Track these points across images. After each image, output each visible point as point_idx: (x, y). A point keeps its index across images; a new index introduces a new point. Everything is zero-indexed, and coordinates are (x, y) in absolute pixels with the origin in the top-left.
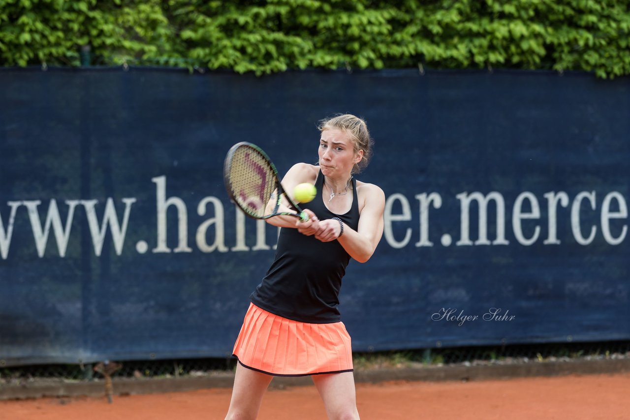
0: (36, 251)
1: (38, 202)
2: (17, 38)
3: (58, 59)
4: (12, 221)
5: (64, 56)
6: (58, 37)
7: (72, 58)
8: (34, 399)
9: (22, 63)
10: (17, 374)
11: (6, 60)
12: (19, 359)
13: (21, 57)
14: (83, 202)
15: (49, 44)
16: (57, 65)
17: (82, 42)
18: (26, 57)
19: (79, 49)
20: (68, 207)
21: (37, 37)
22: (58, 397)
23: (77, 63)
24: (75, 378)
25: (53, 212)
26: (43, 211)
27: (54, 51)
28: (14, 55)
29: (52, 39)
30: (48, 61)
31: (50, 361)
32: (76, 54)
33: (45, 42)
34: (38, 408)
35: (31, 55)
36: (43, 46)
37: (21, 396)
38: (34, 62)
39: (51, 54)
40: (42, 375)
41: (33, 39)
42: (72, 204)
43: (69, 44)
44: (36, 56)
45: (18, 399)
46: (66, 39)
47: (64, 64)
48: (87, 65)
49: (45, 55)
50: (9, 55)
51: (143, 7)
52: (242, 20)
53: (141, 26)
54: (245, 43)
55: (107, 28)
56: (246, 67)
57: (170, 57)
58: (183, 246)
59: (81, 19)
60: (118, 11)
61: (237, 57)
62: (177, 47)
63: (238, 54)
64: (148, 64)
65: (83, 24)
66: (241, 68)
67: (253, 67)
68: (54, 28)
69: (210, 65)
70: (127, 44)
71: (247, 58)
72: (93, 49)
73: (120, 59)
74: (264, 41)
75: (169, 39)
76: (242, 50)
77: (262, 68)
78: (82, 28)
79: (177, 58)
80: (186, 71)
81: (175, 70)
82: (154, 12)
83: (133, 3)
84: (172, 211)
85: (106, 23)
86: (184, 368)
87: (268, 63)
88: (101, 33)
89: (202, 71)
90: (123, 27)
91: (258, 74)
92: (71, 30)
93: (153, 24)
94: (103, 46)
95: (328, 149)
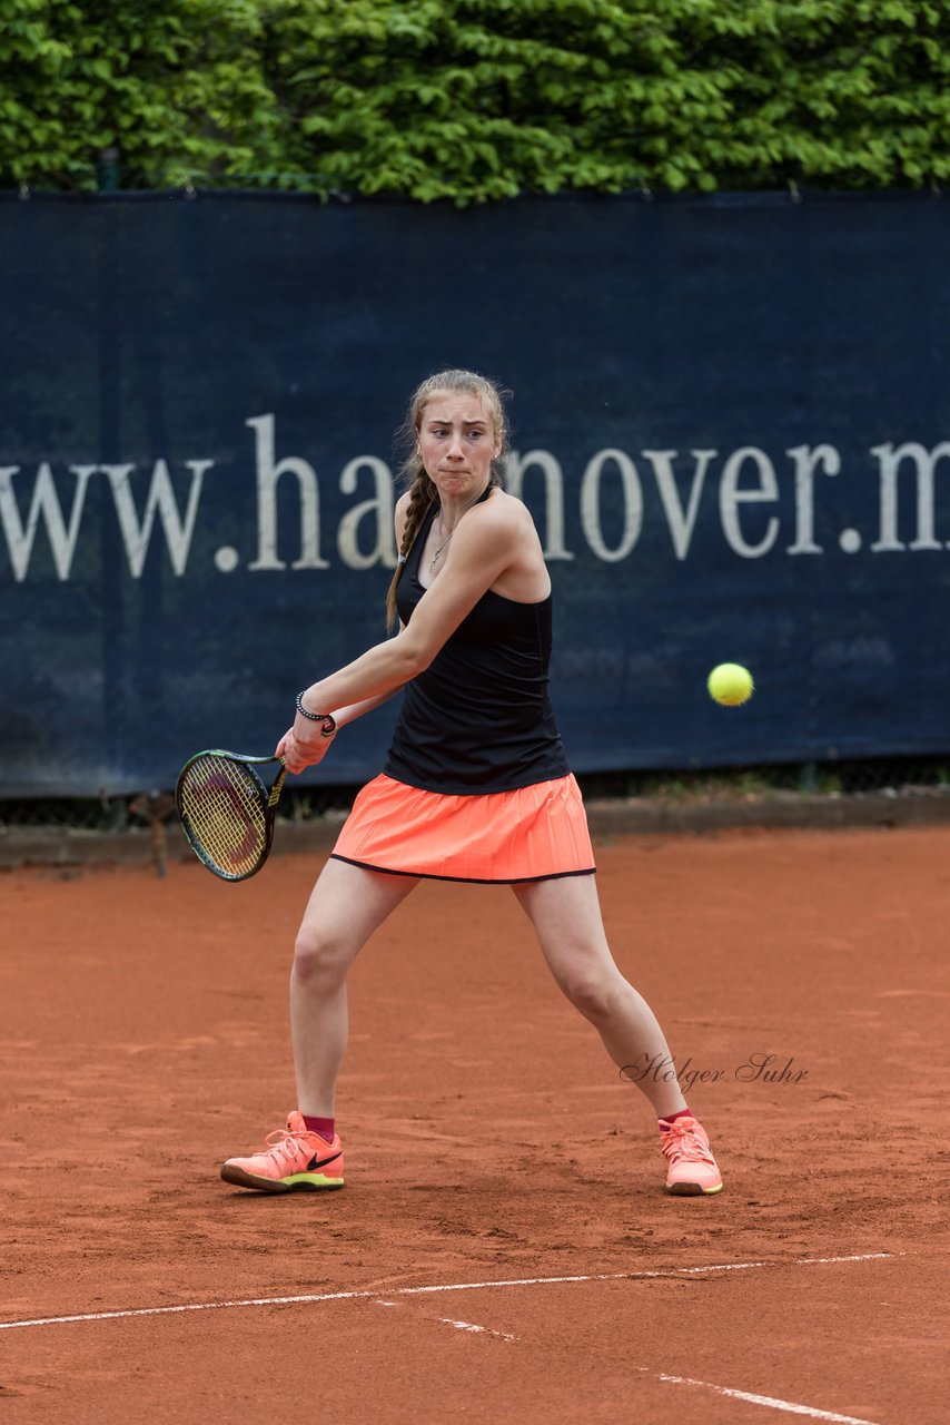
0: (8, 569)
1: (13, 470)
3: (50, 176)
5: (65, 170)
6: (52, 132)
7: (80, 174)
14: (105, 469)
15: (34, 147)
16: (50, 189)
17: (101, 141)
19: (95, 155)
20: (74, 478)
21: (10, 132)
22: (57, 865)
23: (91, 185)
24: (91, 825)
25: (45, 489)
26: (24, 489)
27: (43, 159)
29: (40, 136)
30: (31, 181)
31: (39, 792)
32: (88, 167)
33: (25, 143)
34: (19, 888)
36: (21, 151)
38: (5, 183)
39: (37, 166)
40: (24, 821)
42: (84, 473)
43: (73, 145)
44: (8, 171)
46: (67, 137)
47: (66, 187)
48: (112, 189)
49: (25, 168)
51: (224, 69)
52: (426, 94)
53: (222, 108)
54: (434, 141)
55: (152, 112)
56: (436, 190)
57: (281, 170)
58: (311, 557)
59: (99, 94)
60: (175, 78)
61: (418, 169)
62: (296, 150)
63: (419, 164)
64: (234, 186)
65: (102, 104)
66: (425, 192)
67: (451, 191)
68: (44, 115)
69: (362, 187)
70: (193, 144)
71: (438, 173)
72: (124, 155)
73: (180, 175)
74: (472, 136)
75: (279, 133)
76: (428, 156)
77: (469, 192)
78: (101, 114)
79: (295, 172)
80: (313, 199)
81: (292, 198)
82: (248, 79)
83: (204, 61)
84: (288, 485)
85: (150, 102)
86: (313, 806)
87: (481, 182)
88: (140, 123)
89: (345, 198)
90: (185, 111)
91: (461, 203)
92: (78, 117)
93: (246, 104)
94: (144, 149)
95: (456, 436)
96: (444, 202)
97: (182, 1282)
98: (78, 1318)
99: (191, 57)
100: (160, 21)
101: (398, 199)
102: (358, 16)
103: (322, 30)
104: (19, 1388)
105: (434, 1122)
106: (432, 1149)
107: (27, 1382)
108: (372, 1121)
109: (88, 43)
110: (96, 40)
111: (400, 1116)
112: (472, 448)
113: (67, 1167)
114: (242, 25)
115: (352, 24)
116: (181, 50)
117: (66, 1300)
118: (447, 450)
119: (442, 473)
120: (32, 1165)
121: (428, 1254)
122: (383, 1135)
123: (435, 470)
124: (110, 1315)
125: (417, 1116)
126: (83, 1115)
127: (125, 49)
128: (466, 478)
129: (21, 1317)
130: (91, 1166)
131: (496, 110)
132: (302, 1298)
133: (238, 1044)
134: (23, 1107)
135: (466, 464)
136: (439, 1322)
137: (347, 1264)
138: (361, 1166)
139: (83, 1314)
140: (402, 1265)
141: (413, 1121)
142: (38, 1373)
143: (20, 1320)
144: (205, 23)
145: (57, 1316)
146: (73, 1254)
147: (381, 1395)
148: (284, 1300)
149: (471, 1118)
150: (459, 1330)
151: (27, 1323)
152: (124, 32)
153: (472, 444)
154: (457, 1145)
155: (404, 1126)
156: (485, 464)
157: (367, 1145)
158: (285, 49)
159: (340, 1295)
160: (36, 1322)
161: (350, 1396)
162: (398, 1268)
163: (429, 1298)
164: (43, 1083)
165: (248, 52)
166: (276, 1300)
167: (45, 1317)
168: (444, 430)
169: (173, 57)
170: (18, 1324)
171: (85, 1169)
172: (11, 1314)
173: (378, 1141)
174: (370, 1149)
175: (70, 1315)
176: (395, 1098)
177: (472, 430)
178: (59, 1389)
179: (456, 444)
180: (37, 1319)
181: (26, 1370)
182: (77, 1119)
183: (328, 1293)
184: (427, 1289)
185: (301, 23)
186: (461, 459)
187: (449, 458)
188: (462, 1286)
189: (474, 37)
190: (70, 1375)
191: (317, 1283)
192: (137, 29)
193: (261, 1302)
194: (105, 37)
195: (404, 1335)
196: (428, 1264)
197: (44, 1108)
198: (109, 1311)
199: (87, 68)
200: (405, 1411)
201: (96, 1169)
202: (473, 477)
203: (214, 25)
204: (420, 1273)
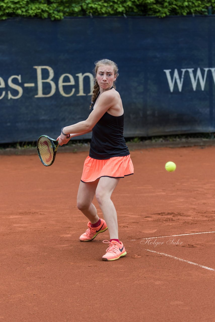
0: (192, 88)
1: (193, 69)
2: (183, 4)
3: (199, 12)
4: (183, 76)
5: (201, 11)
6: (199, 3)
7: (205, 11)
8: (191, 147)
9: (185, 14)
10: (184, 137)
11: (178, 13)
12: (185, 131)
13: (184, 12)
14: (211, 69)
15: (195, 6)
16: (198, 14)
17: (208, 5)
18: (186, 11)
19: (207, 8)
20: (204, 71)
21: (190, 3)
22: (200, 146)
23: (206, 14)
24: (207, 138)
25: (199, 73)
26: (195, 73)
27: (197, 9)
28: (181, 11)
29: (196, 4)
30: (195, 13)
31: (197, 132)
32: (206, 10)
33: (193, 5)
34: (193, 150)
35: (188, 11)
36: (193, 7)
37: (186, 145)
38: (189, 13)
39: (196, 10)
40: (194, 137)
41: (189, 5)
42: (206, 69)
43: (203, 6)
44: (190, 11)
45: (184, 147)
46: (202, 4)
47: (201, 14)
48: (211, 14)
49: (194, 10)
50: (179, 11)
72: (213, 8)
95: (105, 75)
98: (207, 232)
104: (196, 246)
107: (198, 245)
112: (109, 78)
113: (204, 204)
117: (205, 229)
118: (103, 78)
119: (101, 84)
120: (198, 203)
123: (100, 83)
124: (214, 232)
126: (207, 194)
128: (107, 85)
130: (209, 203)
134: (195, 192)
135: (107, 82)
139: (208, 232)
142: (200, 243)
143: (196, 233)
145: (203, 232)
146: (206, 220)
151: (198, 233)
153: (109, 77)
156: (112, 82)
164: (199, 188)
167: (201, 232)
168: (102, 74)
170: (196, 234)
171: (208, 204)
172: (194, 232)
175: (206, 232)
177: (109, 74)
178: (204, 246)
179: (105, 77)
180: (199, 233)
181: (198, 242)
182: (206, 195)
186: (106, 81)
187: (103, 80)
190: (206, 243)
197: (200, 192)
198: (213, 231)
201: (210, 204)
202: (109, 85)
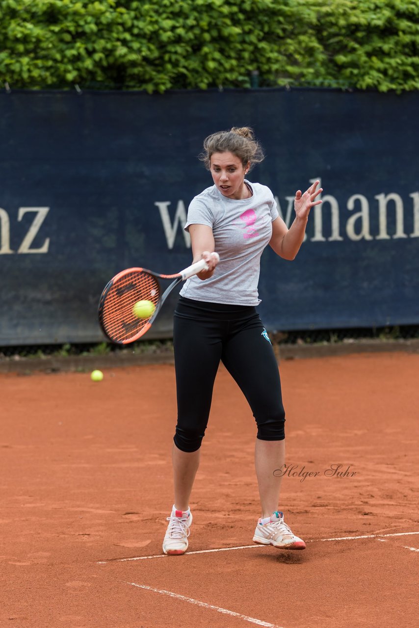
3: (232, 82)
5: (237, 80)
6: (232, 65)
7: (244, 82)
9: (203, 86)
11: (190, 84)
13: (202, 81)
15: (226, 71)
16: (232, 87)
17: (252, 68)
18: (206, 81)
19: (248, 73)
21: (217, 65)
23: (248, 86)
27: (228, 76)
28: (196, 79)
29: (227, 66)
30: (224, 85)
32: (246, 78)
33: (221, 69)
35: (210, 80)
36: (220, 72)
38: (213, 85)
39: (226, 79)
43: (241, 70)
44: (215, 80)
46: (240, 65)
47: (237, 86)
48: (256, 87)
49: (222, 79)
50: (192, 79)
51: (302, 38)
52: (386, 47)
53: (300, 54)
54: (387, 66)
55: (274, 55)
56: (387, 86)
57: (325, 79)
58: (336, 236)
59: (251, 48)
60: (282, 41)
61: (380, 78)
62: (330, 71)
63: (381, 76)
64: (306, 85)
65: (253, 52)
66: (384, 87)
67: (394, 86)
68: (229, 57)
69: (358, 86)
70: (290, 68)
71: (388, 79)
72: (262, 73)
73: (283, 82)
74: (403, 64)
75: (323, 64)
76: (385, 72)
77: (401, 87)
78: (252, 57)
79: (330, 80)
80: (339, 90)
81: (330, 90)
82: (311, 42)
83: (293, 35)
84: (327, 207)
85: (272, 51)
86: (338, 337)
87: (406, 83)
88: (269, 60)
89: (351, 90)
90: (285, 55)
91: (399, 92)
92: (243, 58)
93: (310, 51)
94: (269, 71)
96: (391, 91)
97: (298, 531)
99: (287, 33)
100: (276, 19)
101: (373, 90)
102: (356, 16)
103: (342, 22)
105: (396, 466)
106: (395, 477)
108: (370, 466)
109: (247, 28)
110: (250, 27)
111: (381, 463)
114: (308, 20)
115: (354, 19)
116: (284, 30)
120: (234, 483)
121: (397, 520)
122: (375, 471)
125: (389, 463)
127: (262, 30)
129: (234, 545)
131: (410, 53)
132: (347, 538)
133: (314, 434)
134: (228, 460)
136: (404, 548)
137: (364, 524)
138: (367, 484)
140: (387, 525)
141: (387, 466)
143: (233, 547)
144: (293, 19)
145: (248, 545)
147: (382, 578)
148: (339, 539)
149: (410, 464)
150: (412, 551)
151: (236, 548)
152: (260, 23)
154: (406, 475)
155: (383, 467)
157: (368, 475)
158: (325, 30)
159: (363, 537)
160: (240, 548)
161: (369, 578)
162: (386, 526)
163: (398, 538)
164: (236, 450)
165: (310, 31)
166: (337, 539)
167: (244, 546)
169: (281, 33)
172: (230, 544)
173: (374, 474)
174: (370, 477)
176: (379, 456)
180: (240, 546)
183: (358, 536)
184: (398, 534)
185: (333, 19)
188: (412, 533)
189: (404, 24)
191: (353, 532)
192: (266, 22)
193: (331, 539)
194: (254, 26)
195: (390, 553)
196: (397, 524)
197: (237, 460)
199: (247, 39)
200: (392, 584)
203: (296, 20)
204: (395, 528)
